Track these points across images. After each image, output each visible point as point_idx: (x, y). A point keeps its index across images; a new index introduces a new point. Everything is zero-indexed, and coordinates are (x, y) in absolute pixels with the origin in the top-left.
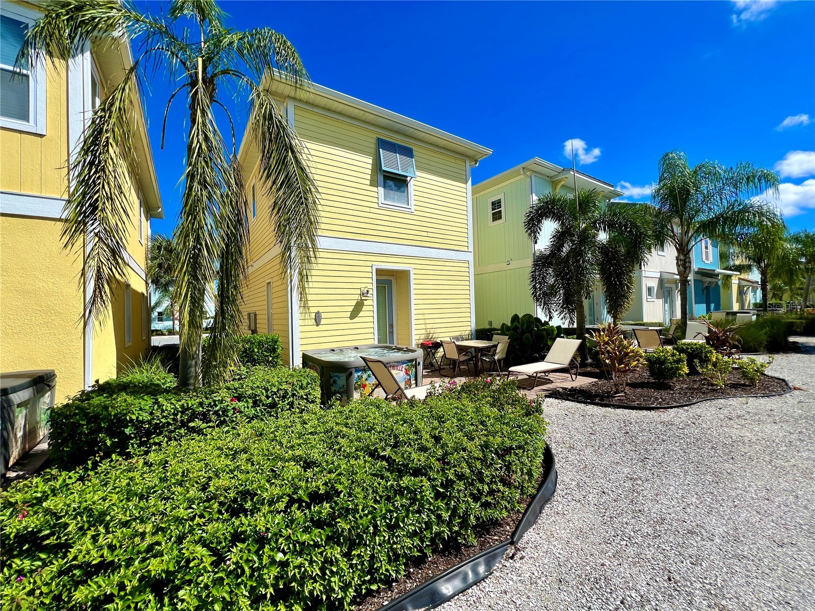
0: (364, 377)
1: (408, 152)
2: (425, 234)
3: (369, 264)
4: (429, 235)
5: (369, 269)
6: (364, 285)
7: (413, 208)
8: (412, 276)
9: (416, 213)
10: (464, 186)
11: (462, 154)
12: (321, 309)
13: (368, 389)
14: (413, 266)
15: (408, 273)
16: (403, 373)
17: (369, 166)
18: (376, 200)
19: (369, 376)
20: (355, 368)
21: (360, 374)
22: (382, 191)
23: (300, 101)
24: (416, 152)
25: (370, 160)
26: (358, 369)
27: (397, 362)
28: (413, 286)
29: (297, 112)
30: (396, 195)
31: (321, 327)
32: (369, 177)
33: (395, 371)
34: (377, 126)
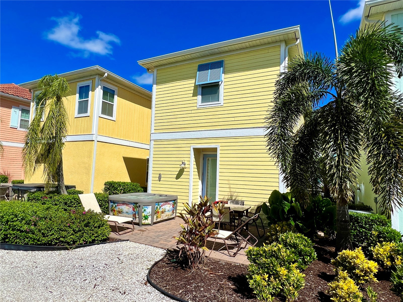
0: (114, 206)
1: (218, 65)
2: (233, 119)
3: (189, 145)
4: (236, 119)
5: (190, 149)
6: (184, 159)
7: (223, 102)
8: (219, 152)
9: (225, 105)
11: (273, 42)
12: (161, 173)
13: (116, 212)
14: (220, 144)
15: (215, 150)
16: (131, 209)
17: (193, 85)
18: (195, 105)
19: (116, 206)
20: (110, 201)
21: (112, 204)
22: (200, 97)
23: (159, 66)
24: (228, 61)
25: (194, 81)
26: (111, 201)
27: (128, 202)
28: (219, 159)
29: (158, 72)
30: (210, 97)
31: (161, 182)
32: (192, 92)
33: (127, 207)
34: (199, 58)
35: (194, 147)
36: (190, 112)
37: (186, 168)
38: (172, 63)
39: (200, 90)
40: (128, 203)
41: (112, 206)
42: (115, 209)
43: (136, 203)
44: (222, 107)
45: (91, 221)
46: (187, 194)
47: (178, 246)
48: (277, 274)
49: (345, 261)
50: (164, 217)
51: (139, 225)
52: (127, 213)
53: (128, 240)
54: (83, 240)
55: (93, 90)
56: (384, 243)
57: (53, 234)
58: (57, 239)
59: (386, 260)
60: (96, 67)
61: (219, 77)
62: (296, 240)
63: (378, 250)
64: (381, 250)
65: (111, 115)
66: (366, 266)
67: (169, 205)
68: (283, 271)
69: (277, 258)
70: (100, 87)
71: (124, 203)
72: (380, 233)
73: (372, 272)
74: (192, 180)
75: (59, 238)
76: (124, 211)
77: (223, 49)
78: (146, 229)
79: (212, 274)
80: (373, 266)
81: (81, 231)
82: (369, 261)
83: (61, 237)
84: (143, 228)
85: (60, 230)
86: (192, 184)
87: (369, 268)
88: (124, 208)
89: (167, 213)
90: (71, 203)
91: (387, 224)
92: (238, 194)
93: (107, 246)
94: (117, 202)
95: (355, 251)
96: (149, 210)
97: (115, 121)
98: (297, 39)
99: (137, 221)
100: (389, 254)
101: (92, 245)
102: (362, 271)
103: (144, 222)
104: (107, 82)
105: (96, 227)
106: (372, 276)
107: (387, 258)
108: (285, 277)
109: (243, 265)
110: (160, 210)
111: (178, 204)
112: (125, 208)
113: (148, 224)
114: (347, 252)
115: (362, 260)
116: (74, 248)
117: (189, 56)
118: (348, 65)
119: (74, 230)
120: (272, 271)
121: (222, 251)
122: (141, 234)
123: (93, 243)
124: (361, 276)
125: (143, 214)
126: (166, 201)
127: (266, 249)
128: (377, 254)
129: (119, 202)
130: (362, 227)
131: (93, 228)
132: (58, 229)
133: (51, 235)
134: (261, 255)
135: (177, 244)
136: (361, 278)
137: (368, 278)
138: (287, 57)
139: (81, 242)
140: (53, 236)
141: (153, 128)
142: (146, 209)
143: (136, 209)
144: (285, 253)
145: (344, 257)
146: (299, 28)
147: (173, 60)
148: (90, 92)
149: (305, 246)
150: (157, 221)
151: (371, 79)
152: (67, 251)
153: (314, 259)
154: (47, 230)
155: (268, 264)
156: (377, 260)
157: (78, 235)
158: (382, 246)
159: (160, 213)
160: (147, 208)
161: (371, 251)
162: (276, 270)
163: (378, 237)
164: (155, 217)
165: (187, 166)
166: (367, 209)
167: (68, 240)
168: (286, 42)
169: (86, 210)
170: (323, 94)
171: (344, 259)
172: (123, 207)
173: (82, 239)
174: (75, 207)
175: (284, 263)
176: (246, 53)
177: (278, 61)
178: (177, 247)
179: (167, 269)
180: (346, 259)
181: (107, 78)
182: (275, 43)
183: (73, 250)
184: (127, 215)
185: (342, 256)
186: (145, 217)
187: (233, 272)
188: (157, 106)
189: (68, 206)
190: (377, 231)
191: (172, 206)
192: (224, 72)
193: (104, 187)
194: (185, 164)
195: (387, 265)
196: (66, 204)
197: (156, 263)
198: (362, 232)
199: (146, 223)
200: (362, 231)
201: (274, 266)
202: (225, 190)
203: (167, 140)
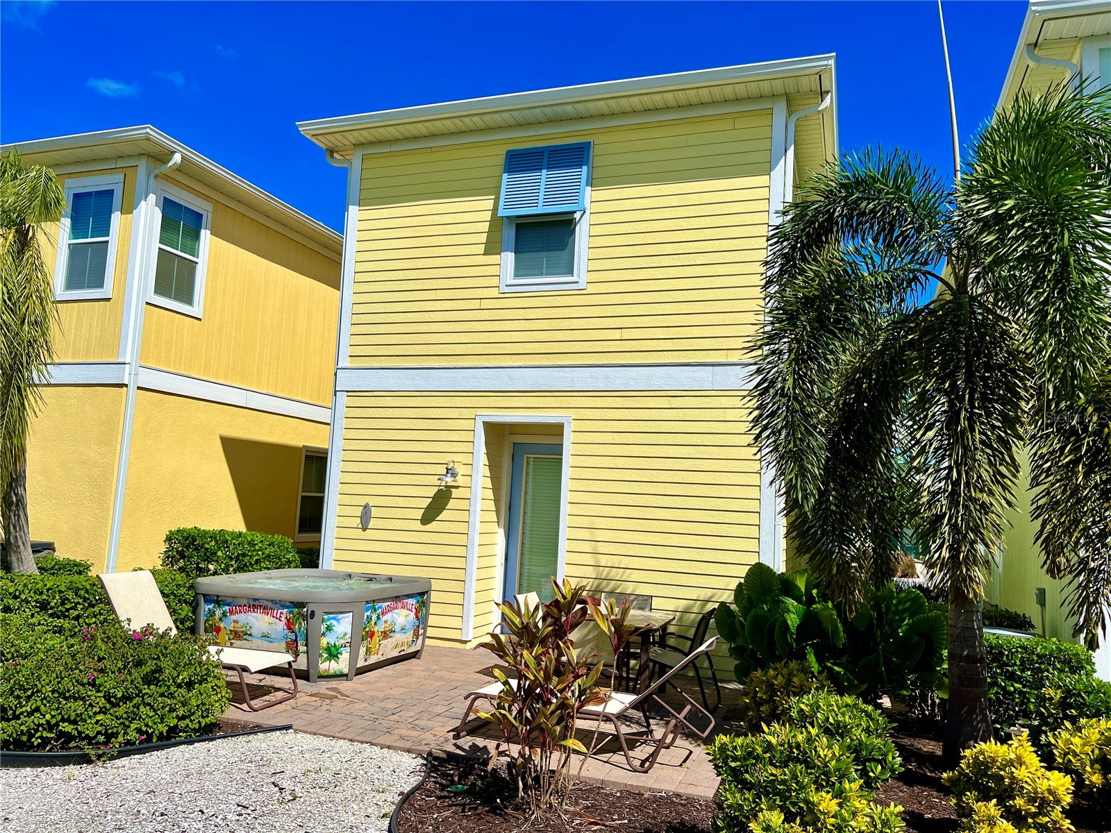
0: (216, 613)
1: (573, 156)
2: (617, 334)
3: (470, 413)
4: (627, 334)
5: (470, 425)
6: (452, 458)
7: (586, 278)
8: (568, 438)
9: (592, 289)
10: (763, 180)
11: (749, 98)
12: (372, 501)
13: (223, 636)
14: (573, 414)
15: (557, 430)
16: (281, 625)
17: (488, 216)
18: (495, 281)
19: (224, 614)
20: (204, 595)
21: (211, 607)
22: (509, 258)
23: (372, 144)
24: (605, 146)
25: (489, 204)
26: (208, 599)
27: (272, 601)
28: (567, 460)
29: (368, 164)
30: (544, 257)
31: (369, 534)
32: (483, 238)
33: (267, 618)
34: (509, 127)
35: (487, 419)
36: (476, 304)
37: (457, 487)
38: (416, 138)
39: (510, 233)
40: (270, 604)
41: (212, 613)
42: (222, 625)
43: (301, 605)
44: (581, 293)
45: (165, 663)
46: (459, 574)
47: (460, 742)
48: (811, 811)
49: (986, 775)
50: (389, 649)
51: (307, 679)
52: (265, 636)
53: (288, 728)
54: (139, 731)
55: (128, 209)
56: (1083, 721)
57: (37, 709)
58: (50, 727)
59: (1088, 768)
60: (144, 131)
61: (576, 196)
62: (843, 715)
63: (1068, 742)
64: (1076, 740)
65: (189, 300)
66: (1043, 785)
67: (405, 612)
68: (826, 803)
69: (809, 765)
70: (152, 198)
71: (257, 604)
72: (1068, 692)
73: (1058, 802)
74: (479, 528)
75: (57, 724)
76: (254, 631)
77: (591, 106)
78: (335, 690)
79: (596, 824)
80: (1061, 783)
81: (130, 699)
82: (1048, 774)
83: (63, 720)
84: (323, 687)
85: (62, 695)
86: (477, 539)
87: (1049, 791)
88: (254, 620)
89: (398, 637)
90: (63, 604)
91: (1082, 667)
92: (623, 574)
93: (222, 748)
94: (229, 600)
95: (1010, 745)
96: (343, 626)
97: (200, 320)
98: (823, 94)
99: (302, 663)
100: (1097, 751)
101: (169, 746)
102: (1032, 800)
103: (326, 666)
104: (177, 183)
105: (179, 686)
106: (1056, 814)
107: (1092, 763)
108: (832, 820)
109: (678, 795)
110: (379, 629)
111: (433, 608)
112: (259, 621)
113: (338, 673)
114: (991, 748)
115: (1032, 770)
116: (112, 758)
117: (476, 119)
118: (994, 201)
119: (108, 697)
120: (794, 804)
121: (604, 757)
122: (325, 707)
123: (169, 739)
124: (1028, 814)
125: (324, 642)
126: (397, 597)
127: (774, 741)
128: (1066, 754)
129: (237, 600)
130: (1011, 677)
131: (173, 689)
132: (53, 692)
133: (30, 714)
134: (757, 758)
135: (457, 737)
136: (1030, 820)
137: (1047, 819)
138: (792, 147)
139: (132, 735)
140: (37, 718)
141: (346, 350)
142: (334, 622)
143: (300, 623)
144: (827, 750)
145: (983, 763)
146: (832, 62)
147: (422, 129)
148: (116, 217)
149: (867, 731)
150: (367, 663)
151: (1059, 251)
152: (87, 769)
153: (893, 771)
154: (18, 697)
155: (784, 782)
156: (1067, 769)
157: (121, 711)
158: (1080, 729)
159: (376, 638)
160: (338, 620)
161: (1049, 744)
162: (807, 802)
163: (1064, 705)
164: (363, 650)
165: (461, 480)
166: (1019, 623)
167: (89, 729)
168: (791, 100)
169: (137, 626)
170: (915, 278)
171: (982, 767)
172: (250, 618)
173: (133, 726)
174: (77, 618)
175: (826, 780)
176: (661, 125)
177: (764, 156)
178: (458, 747)
179: (447, 814)
180: (988, 768)
181: (178, 169)
182: (758, 100)
183: (109, 764)
184: (266, 644)
185: (976, 758)
186: (328, 649)
187: (654, 818)
188: (360, 277)
189: (51, 615)
190: (1060, 687)
191: (412, 615)
192: (590, 183)
193: (163, 547)
194: (454, 475)
195: (1092, 785)
196: (44, 606)
197: (406, 798)
198: (1011, 694)
199: (331, 672)
200: (1012, 689)
201: (802, 787)
202: (589, 559)
203: (392, 393)
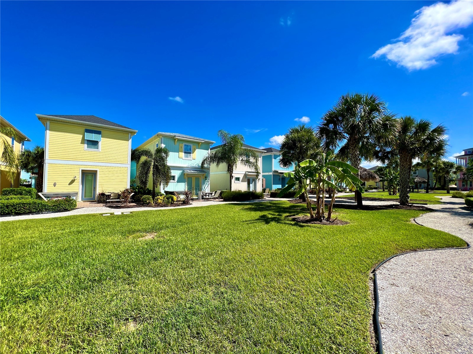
1: (99, 133)
2: (106, 159)
3: (79, 168)
4: (108, 159)
5: (79, 170)
6: (75, 175)
7: (100, 150)
8: (99, 172)
9: (102, 152)
10: (127, 142)
12: (56, 182)
14: (100, 169)
15: (96, 171)
17: (81, 138)
18: (83, 148)
19: (50, 199)
22: (86, 145)
24: (103, 132)
25: (81, 136)
28: (98, 175)
29: (51, 124)
30: (93, 146)
31: (56, 187)
32: (81, 141)
35: (82, 169)
36: (79, 151)
37: (76, 179)
39: (86, 142)
40: (61, 196)
41: (47, 199)
43: (68, 196)
61: (99, 139)
71: (58, 197)
129: (53, 197)
141: (47, 156)
176: (113, 131)
177: (128, 139)
192: (102, 137)
194: (76, 177)
202: (101, 188)
203: (59, 164)
